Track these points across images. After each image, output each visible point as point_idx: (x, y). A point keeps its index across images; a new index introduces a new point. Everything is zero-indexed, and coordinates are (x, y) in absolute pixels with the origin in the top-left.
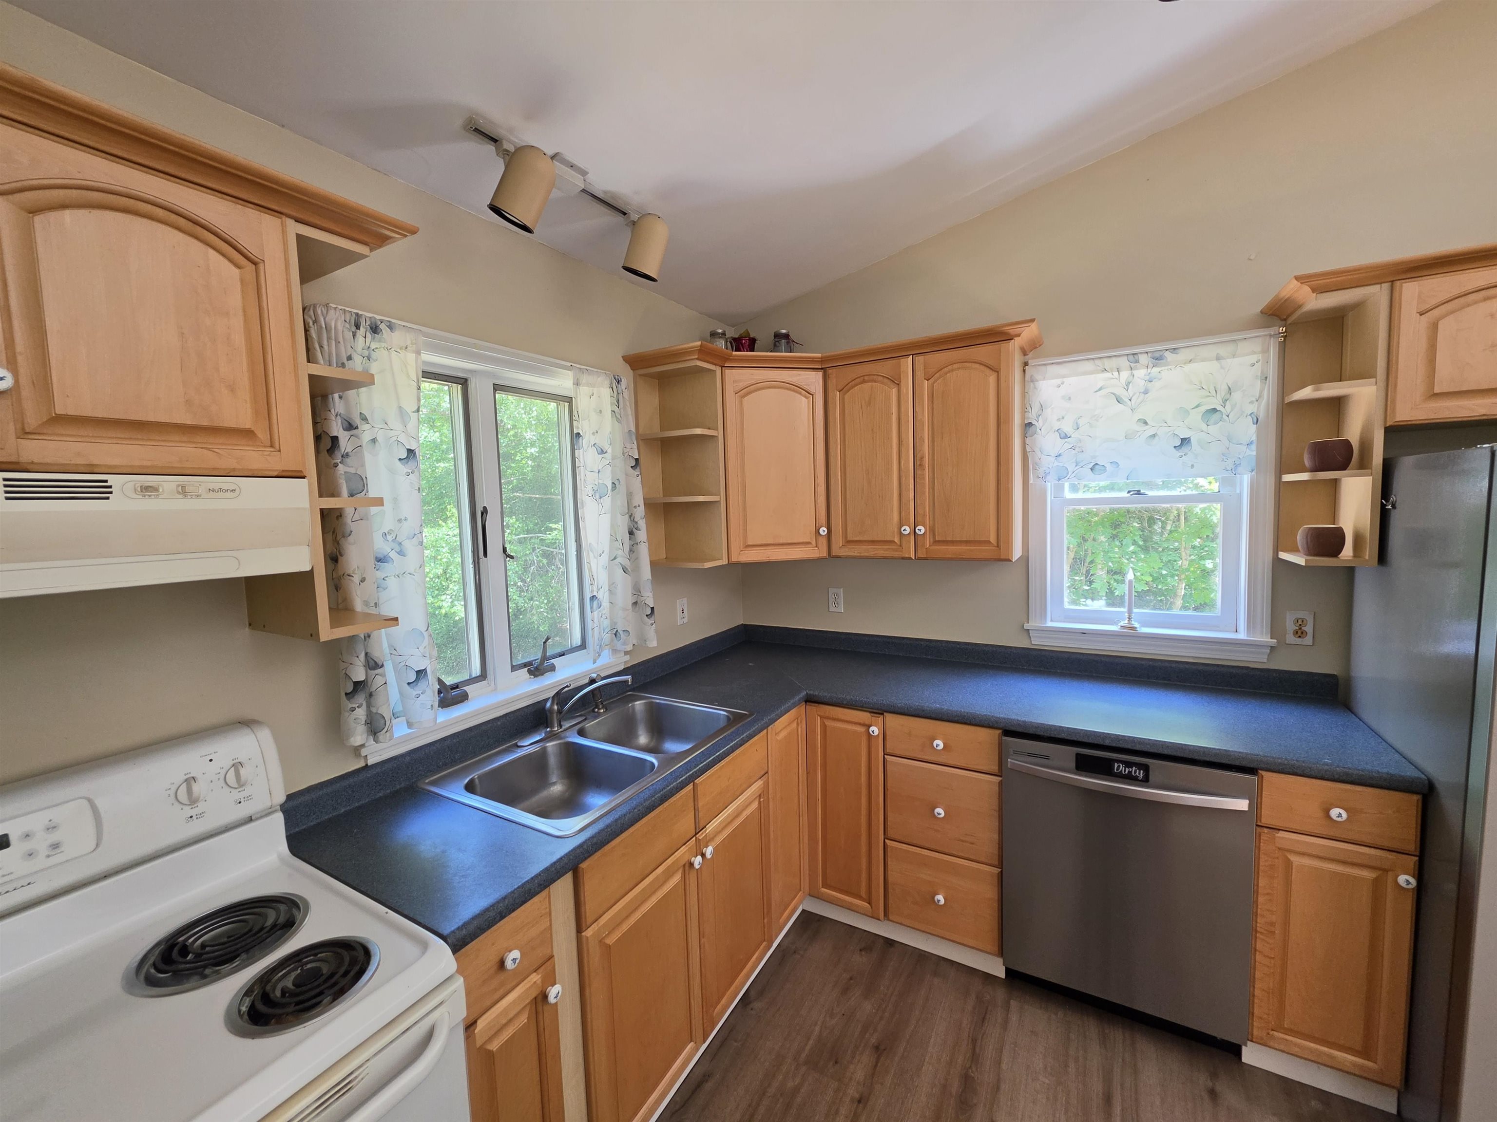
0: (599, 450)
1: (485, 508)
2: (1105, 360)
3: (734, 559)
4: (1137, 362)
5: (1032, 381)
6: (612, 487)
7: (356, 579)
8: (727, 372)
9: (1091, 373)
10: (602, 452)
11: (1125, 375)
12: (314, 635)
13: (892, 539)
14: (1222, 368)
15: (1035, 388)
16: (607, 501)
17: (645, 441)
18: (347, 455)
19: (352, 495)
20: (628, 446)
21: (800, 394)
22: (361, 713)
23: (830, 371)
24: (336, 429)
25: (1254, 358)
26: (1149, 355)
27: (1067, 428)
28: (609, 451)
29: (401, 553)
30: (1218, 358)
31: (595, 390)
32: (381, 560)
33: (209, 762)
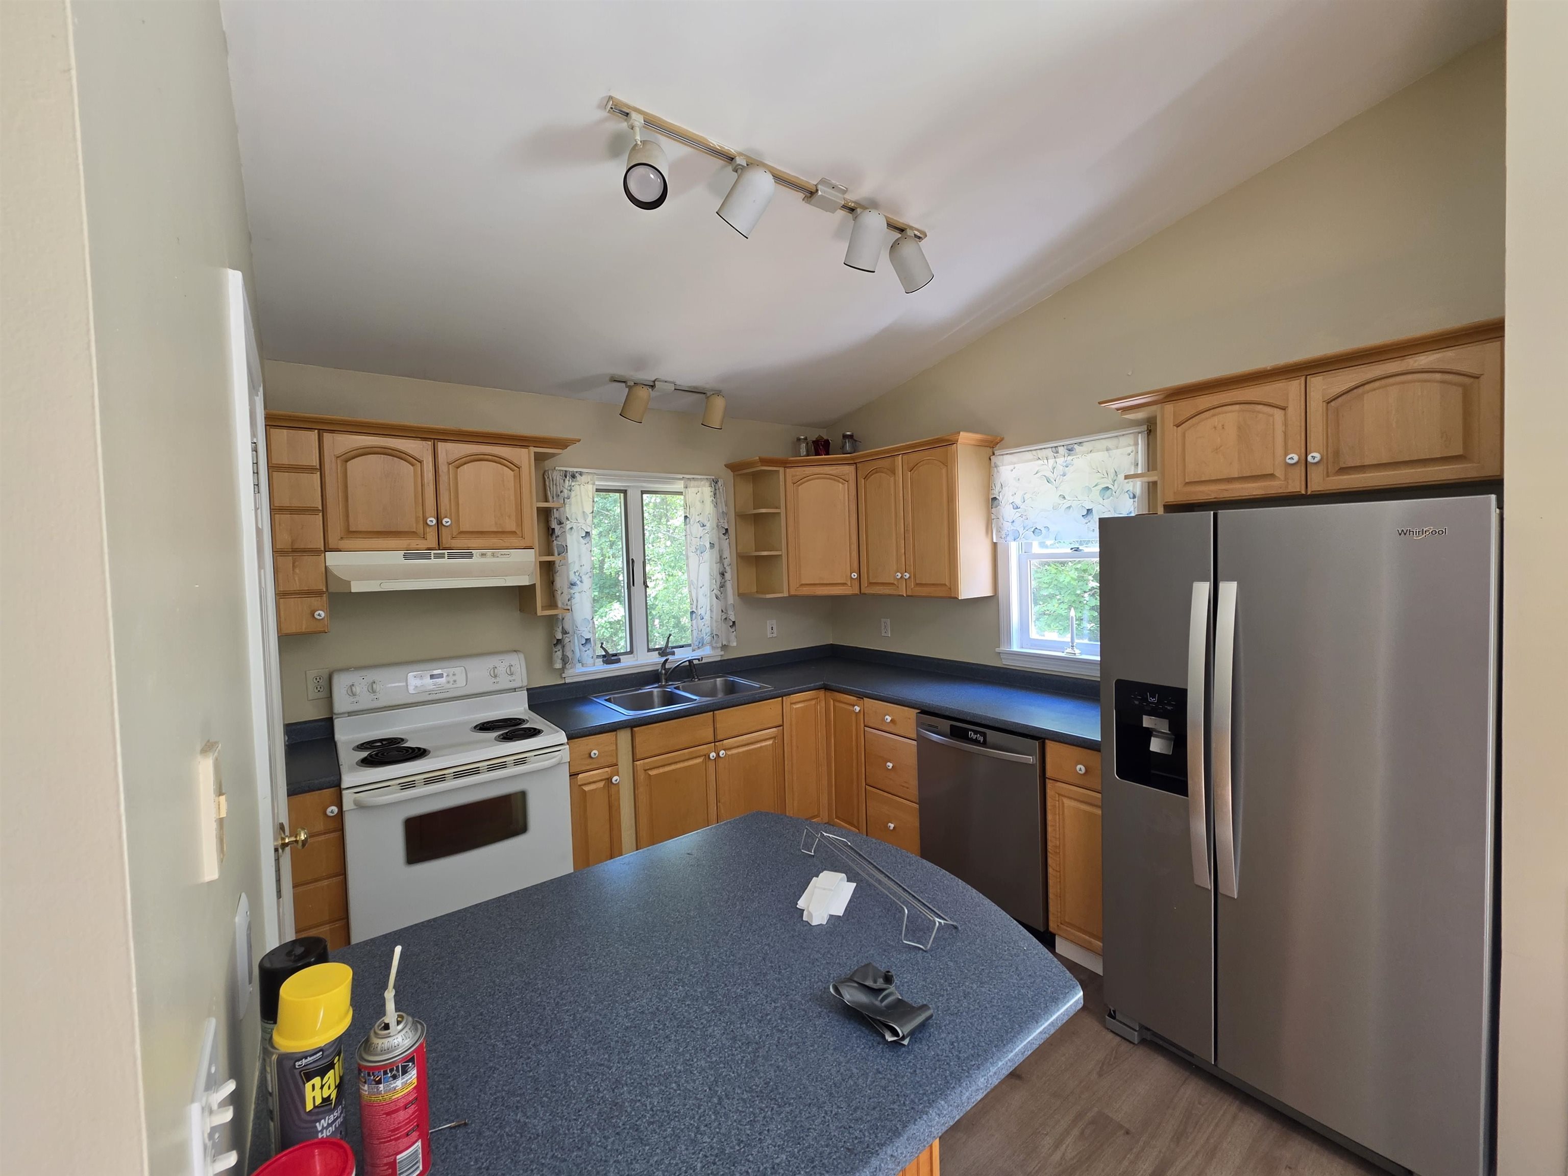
0: (702, 525)
1: (632, 559)
2: (1038, 451)
3: (793, 593)
4: (1057, 452)
5: (996, 467)
6: (710, 546)
7: (559, 592)
8: (788, 470)
9: (1031, 461)
10: (704, 526)
11: (1051, 461)
12: (536, 613)
13: (892, 582)
14: (1110, 456)
15: (998, 472)
16: (707, 555)
17: (742, 517)
18: (558, 536)
19: (559, 555)
20: (722, 521)
21: (839, 481)
22: (559, 654)
23: (858, 465)
24: (554, 525)
25: (1130, 449)
26: (1065, 447)
27: (1018, 502)
28: (708, 525)
29: (581, 582)
30: (1108, 450)
31: (700, 489)
32: (573, 584)
33: (502, 663)
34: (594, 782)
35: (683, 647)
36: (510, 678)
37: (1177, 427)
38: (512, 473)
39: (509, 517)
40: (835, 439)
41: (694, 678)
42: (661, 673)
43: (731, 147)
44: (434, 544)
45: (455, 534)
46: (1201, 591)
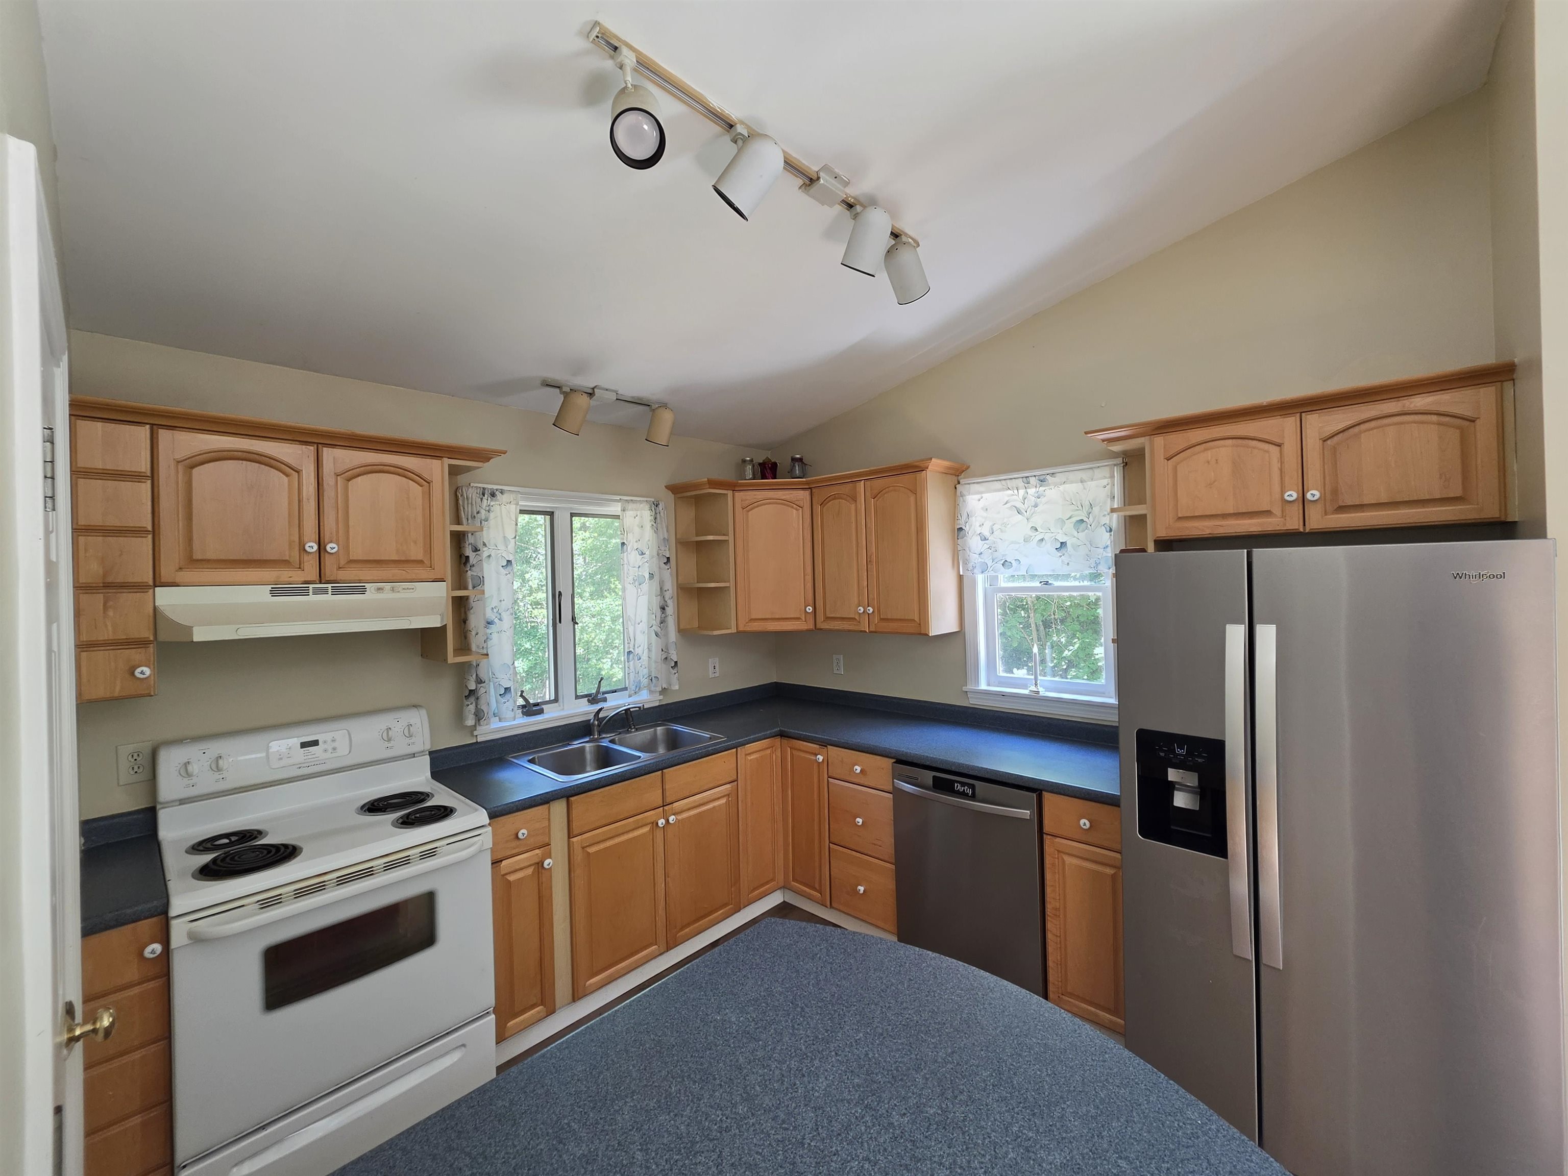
0: (640, 553)
1: (560, 592)
2: (1008, 481)
3: (741, 628)
4: (1028, 483)
5: (962, 496)
6: (650, 577)
7: (473, 633)
8: (736, 494)
9: (999, 490)
10: (643, 554)
11: (1022, 492)
12: (446, 660)
13: (853, 617)
14: (1084, 489)
15: (964, 501)
16: (645, 587)
17: (683, 544)
18: (473, 565)
19: (474, 587)
20: (663, 548)
21: (792, 507)
22: (472, 708)
23: (814, 490)
24: (468, 552)
25: (1105, 482)
26: (1037, 477)
27: (986, 533)
28: (647, 553)
29: (501, 619)
30: (1082, 481)
31: (639, 513)
32: (489, 623)
33: (397, 722)
34: (521, 869)
35: (616, 692)
36: (408, 740)
37: (1168, 460)
38: (421, 488)
39: (415, 542)
40: (783, 461)
41: (630, 728)
42: (593, 724)
43: (733, 112)
44: (314, 576)
45: (342, 562)
46: (1236, 635)
